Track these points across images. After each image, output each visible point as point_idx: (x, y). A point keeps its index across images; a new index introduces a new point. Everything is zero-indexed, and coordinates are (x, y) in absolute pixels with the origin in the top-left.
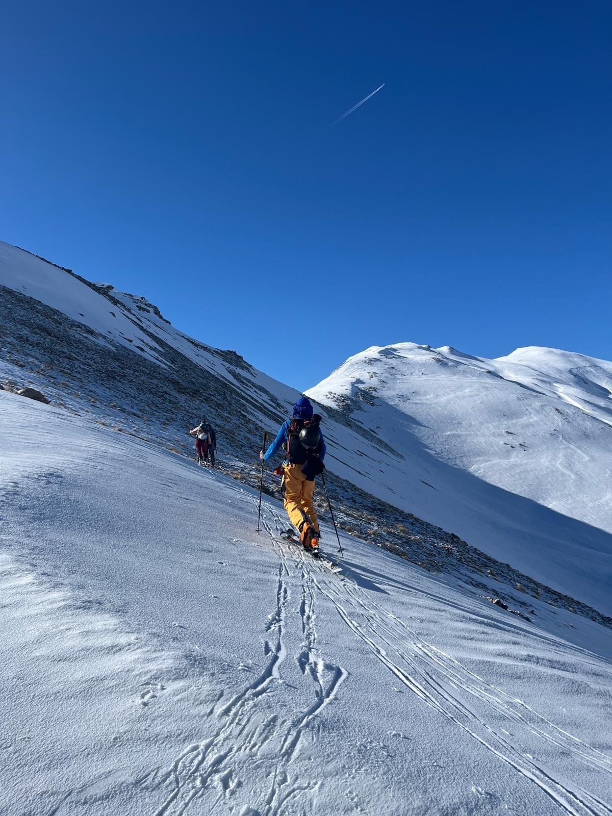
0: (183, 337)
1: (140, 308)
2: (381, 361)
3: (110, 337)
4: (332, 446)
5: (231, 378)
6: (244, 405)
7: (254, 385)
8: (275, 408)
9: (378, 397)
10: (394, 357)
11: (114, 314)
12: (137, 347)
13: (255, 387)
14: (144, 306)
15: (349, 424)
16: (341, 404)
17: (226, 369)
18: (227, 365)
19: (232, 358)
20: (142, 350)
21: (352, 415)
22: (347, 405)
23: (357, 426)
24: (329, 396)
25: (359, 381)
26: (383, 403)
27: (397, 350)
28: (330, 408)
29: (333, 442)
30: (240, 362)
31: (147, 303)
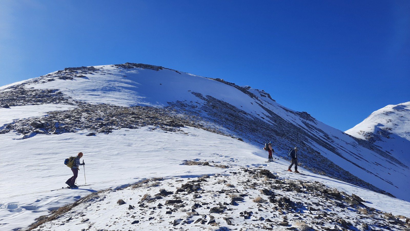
0: (281, 107)
1: (262, 95)
2: (394, 113)
3: (252, 114)
4: (358, 159)
5: (303, 125)
6: (306, 139)
7: (316, 128)
8: (327, 140)
9: (392, 133)
10: (403, 111)
11: (252, 103)
12: (261, 117)
13: (316, 130)
14: (263, 94)
15: (372, 148)
16: (368, 137)
17: (301, 121)
18: (302, 119)
19: (304, 115)
20: (263, 118)
21: (375, 143)
22: (372, 138)
23: (377, 149)
24: (361, 133)
25: (380, 125)
26: (396, 137)
27: (406, 106)
28: (361, 139)
29: (359, 157)
30: (309, 117)
31: (265, 93)
